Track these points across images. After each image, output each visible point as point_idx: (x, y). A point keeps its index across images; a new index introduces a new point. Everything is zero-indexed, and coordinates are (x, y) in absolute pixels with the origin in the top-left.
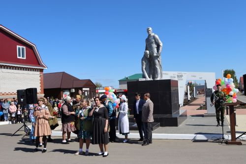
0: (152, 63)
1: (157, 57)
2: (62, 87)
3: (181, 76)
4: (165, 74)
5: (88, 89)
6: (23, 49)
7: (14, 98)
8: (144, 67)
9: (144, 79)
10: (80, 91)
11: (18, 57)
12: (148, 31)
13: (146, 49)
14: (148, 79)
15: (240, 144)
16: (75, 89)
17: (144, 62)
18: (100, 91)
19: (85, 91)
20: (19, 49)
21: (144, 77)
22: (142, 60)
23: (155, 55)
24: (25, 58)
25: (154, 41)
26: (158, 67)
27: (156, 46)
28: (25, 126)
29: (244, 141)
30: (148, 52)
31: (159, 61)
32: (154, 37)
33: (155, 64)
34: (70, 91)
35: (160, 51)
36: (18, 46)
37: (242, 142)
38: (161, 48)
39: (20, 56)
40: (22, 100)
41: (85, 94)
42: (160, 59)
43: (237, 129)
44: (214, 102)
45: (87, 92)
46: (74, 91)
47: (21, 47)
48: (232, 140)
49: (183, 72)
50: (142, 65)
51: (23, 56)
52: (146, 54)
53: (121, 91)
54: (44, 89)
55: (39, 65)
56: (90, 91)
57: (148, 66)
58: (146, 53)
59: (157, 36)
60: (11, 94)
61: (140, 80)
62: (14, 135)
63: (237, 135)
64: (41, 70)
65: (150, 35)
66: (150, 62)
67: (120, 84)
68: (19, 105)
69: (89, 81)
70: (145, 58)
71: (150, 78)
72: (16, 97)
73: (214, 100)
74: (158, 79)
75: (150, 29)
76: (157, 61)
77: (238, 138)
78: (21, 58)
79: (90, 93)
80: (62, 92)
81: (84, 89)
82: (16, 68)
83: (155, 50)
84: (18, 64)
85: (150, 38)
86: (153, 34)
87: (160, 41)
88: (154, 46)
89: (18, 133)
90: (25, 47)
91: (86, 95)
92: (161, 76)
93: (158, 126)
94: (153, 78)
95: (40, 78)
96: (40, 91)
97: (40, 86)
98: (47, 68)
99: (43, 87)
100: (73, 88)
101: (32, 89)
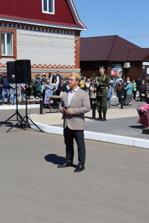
2: (111, 60)
11: (43, 12)
16: (132, 63)
19: (146, 67)
24: (53, 13)
28: (18, 114)
34: (123, 66)
39: (45, 10)
41: (146, 72)
46: (128, 65)
51: (50, 11)
54: (81, 62)
55: (75, 24)
64: (77, 33)
78: (47, 12)
80: (109, 67)
81: (144, 64)
95: (75, 45)
96: (75, 65)
97: (75, 57)
98: (85, 29)
99: (79, 58)
100: (127, 62)
101: (23, 61)
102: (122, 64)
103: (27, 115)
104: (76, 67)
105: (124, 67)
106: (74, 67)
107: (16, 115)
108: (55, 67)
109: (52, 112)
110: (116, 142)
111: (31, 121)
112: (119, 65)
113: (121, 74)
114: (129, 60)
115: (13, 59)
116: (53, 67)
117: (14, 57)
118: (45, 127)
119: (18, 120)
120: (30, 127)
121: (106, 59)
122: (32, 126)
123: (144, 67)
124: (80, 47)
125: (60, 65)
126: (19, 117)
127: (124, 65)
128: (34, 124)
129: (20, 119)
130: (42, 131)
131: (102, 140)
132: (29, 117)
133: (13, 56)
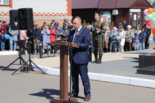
5: (139, 10)
10: (97, 14)
16: (119, 9)
19: (134, 13)
28: (21, 58)
34: (111, 13)
40: (16, 23)
41: (133, 19)
45: (137, 15)
46: (116, 12)
54: (73, 10)
56: (142, 14)
79: (142, 17)
81: (131, 10)
91: (135, 19)
96: (67, 13)
97: (67, 5)
99: (71, 6)
100: (116, 9)
101: (26, 9)
102: (111, 11)
103: (30, 59)
104: (68, 15)
105: (113, 14)
106: (66, 15)
107: (19, 59)
108: (48, 15)
109: (49, 56)
110: (114, 82)
111: (34, 64)
112: (108, 12)
113: (110, 20)
114: (117, 8)
115: (9, 7)
116: (46, 15)
117: (10, 6)
118: (47, 69)
119: (21, 64)
120: (33, 70)
121: (95, 7)
123: (131, 14)
125: (53, 13)
126: (22, 61)
127: (113, 12)
128: (37, 67)
129: (23, 63)
130: (44, 73)
131: (101, 80)
132: (32, 61)
133: (8, 4)
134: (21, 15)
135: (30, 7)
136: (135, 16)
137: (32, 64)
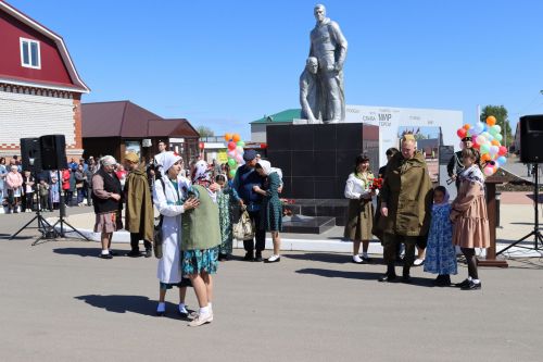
0: (323, 84)
1: (336, 72)
2: (123, 135)
3: (389, 117)
4: (352, 111)
5: (182, 140)
6: (34, 46)
7: (15, 157)
8: (305, 95)
9: (304, 122)
10: (162, 144)
11: (23, 65)
12: (317, 13)
13: (312, 54)
14: (314, 121)
15: (503, 265)
16: (153, 139)
17: (305, 83)
18: (207, 146)
19: (175, 144)
20: (25, 46)
21: (304, 116)
22: (302, 78)
23: (330, 67)
24: (39, 67)
25: (328, 35)
26: (335, 95)
27: (334, 48)
28: (40, 218)
29: (513, 259)
30: (314, 60)
31: (338, 82)
32: (330, 28)
33: (328, 88)
34: (141, 144)
35: (342, 59)
36: (22, 40)
37: (509, 263)
38: (343, 53)
39: (26, 61)
40: (32, 160)
42: (341, 76)
43: (499, 234)
44: (455, 175)
45: (180, 147)
46: (149, 143)
47: (29, 41)
48: (487, 257)
49: (391, 109)
50: (302, 90)
51: (34, 63)
52: (309, 64)
53: (254, 146)
54: (84, 139)
55: (72, 83)
56: (186, 145)
57: (314, 92)
58: (311, 62)
59: (336, 26)
60: (9, 148)
61: (294, 123)
62: (14, 237)
63: (499, 247)
64: (77, 96)
65: (320, 22)
66: (319, 83)
67: (253, 131)
68: (28, 173)
69: (185, 122)
70: (308, 74)
71: (317, 118)
72: (18, 153)
73: (455, 171)
74: (336, 121)
75: (322, 8)
76: (333, 82)
77: (501, 252)
78: (30, 66)
79: (186, 150)
80: (122, 146)
81: (172, 140)
82: (18, 89)
83: (331, 56)
84: (23, 81)
85: (321, 30)
86: (326, 21)
87: (342, 38)
88: (330, 47)
89: (23, 233)
90: (38, 43)
92: (343, 116)
93: (331, 225)
94: (324, 120)
95: (73, 114)
96: (75, 143)
97: (75, 132)
98: (88, 92)
99: (81, 133)
100: (147, 138)
101: (54, 137)
102: (139, 141)
103: (61, 218)
104: (76, 147)
105: (143, 146)
106: (73, 147)
112: (136, 142)
114: (149, 136)
122: (66, 235)
123: (171, 145)
124: (82, 117)
127: (143, 143)
128: (75, 231)
130: (88, 240)
132: (66, 221)
134: (45, 146)
135: (62, 133)
136: (177, 148)
137: (65, 226)
